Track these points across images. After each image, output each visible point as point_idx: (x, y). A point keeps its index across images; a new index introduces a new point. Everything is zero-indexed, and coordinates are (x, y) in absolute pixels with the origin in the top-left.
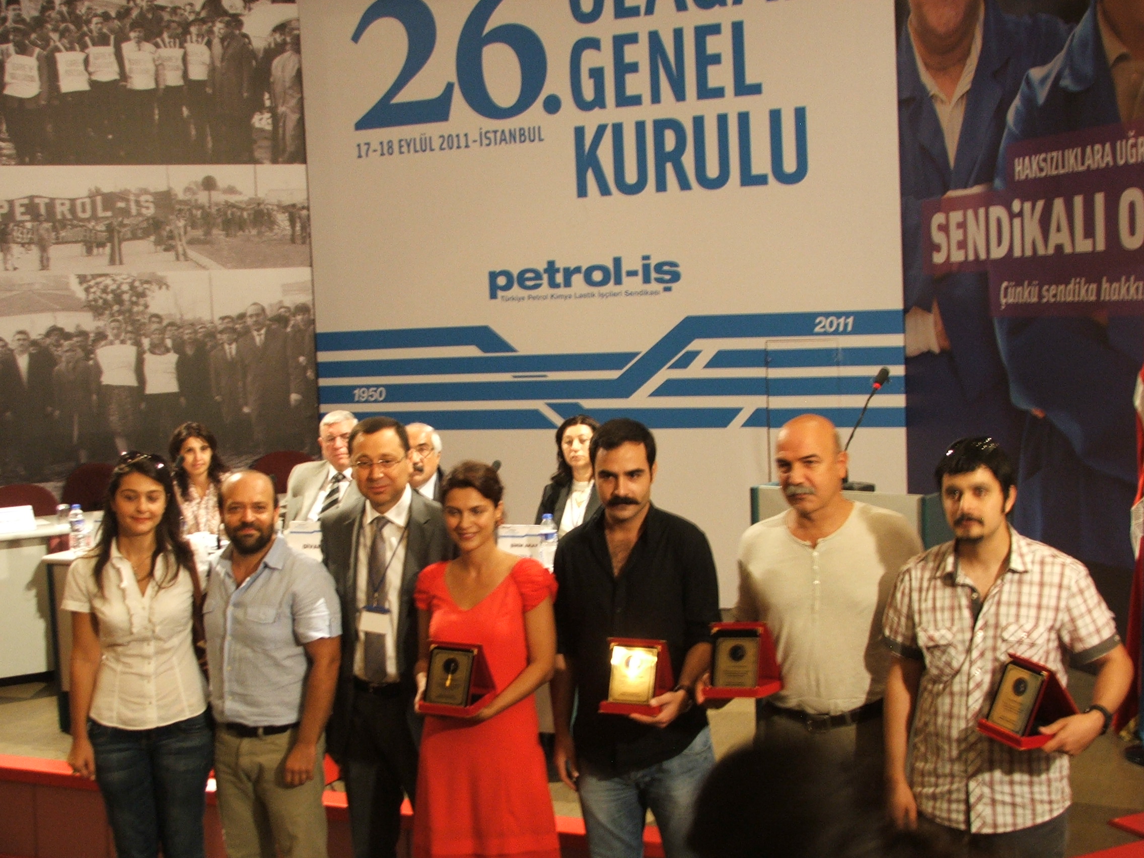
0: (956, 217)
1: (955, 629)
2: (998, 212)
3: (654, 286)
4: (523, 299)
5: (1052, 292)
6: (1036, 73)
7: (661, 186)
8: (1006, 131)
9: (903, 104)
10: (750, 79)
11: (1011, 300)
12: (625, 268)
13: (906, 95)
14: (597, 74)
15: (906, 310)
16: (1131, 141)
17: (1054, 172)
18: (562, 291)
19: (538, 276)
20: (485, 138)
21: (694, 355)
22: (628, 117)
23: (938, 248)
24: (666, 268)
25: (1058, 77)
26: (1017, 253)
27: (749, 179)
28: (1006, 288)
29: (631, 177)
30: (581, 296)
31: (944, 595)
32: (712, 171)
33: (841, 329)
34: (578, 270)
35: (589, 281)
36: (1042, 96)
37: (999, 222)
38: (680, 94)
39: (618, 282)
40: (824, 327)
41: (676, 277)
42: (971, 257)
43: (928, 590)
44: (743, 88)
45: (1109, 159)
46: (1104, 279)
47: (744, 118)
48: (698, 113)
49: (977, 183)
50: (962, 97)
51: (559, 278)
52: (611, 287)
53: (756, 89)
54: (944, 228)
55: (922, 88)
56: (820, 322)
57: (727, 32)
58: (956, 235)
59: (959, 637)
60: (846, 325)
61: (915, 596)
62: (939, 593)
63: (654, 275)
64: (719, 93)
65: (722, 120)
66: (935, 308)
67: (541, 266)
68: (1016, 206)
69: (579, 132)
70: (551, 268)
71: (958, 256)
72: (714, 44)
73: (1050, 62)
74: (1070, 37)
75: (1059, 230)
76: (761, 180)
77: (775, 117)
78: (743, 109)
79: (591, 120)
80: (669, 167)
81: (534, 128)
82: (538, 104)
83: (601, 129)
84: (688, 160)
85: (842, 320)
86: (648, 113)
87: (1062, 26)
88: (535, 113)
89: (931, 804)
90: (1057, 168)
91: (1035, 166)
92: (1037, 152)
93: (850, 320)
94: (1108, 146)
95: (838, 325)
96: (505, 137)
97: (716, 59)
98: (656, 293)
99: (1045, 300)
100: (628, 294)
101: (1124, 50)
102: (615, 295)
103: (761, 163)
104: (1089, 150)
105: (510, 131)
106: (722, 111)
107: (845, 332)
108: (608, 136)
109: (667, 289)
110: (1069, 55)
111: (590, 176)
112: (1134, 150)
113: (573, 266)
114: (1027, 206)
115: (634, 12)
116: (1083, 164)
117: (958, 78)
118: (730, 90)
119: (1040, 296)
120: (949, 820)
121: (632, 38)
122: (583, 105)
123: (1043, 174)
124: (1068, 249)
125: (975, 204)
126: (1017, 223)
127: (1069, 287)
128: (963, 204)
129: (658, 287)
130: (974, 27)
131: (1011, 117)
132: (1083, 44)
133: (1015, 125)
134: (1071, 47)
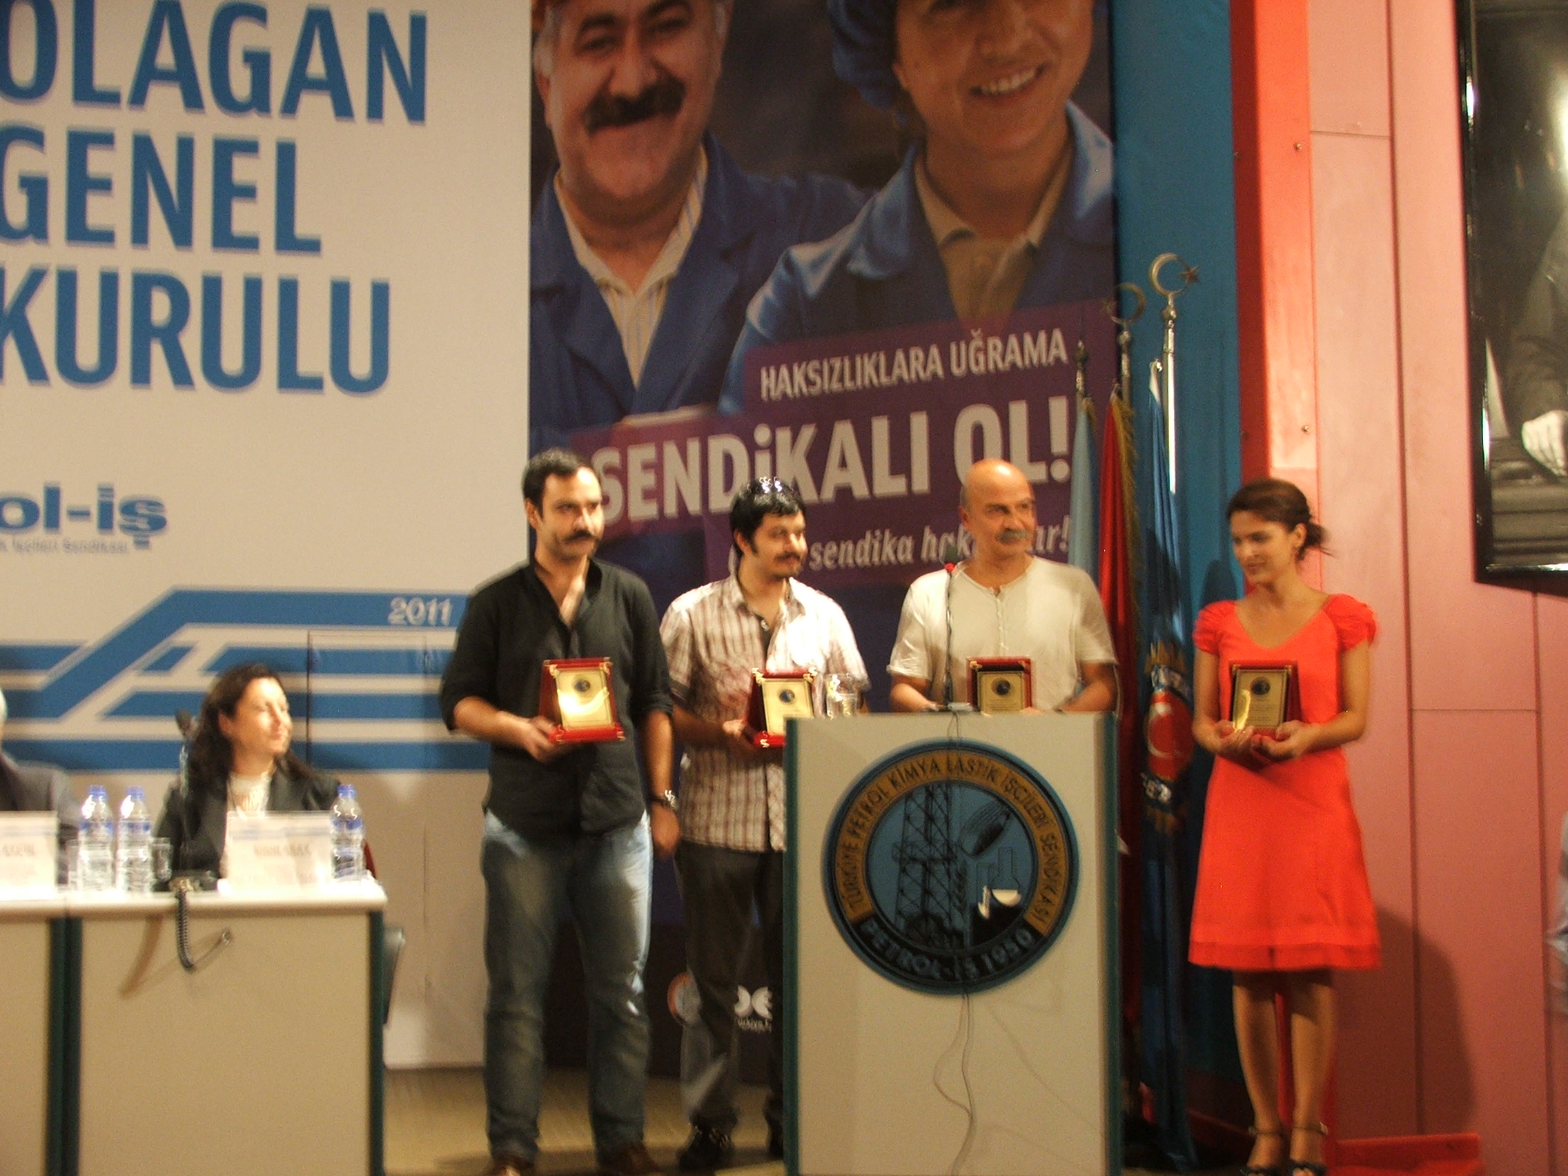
0: (640, 455)
2: (722, 445)
3: (119, 536)
5: (828, 553)
6: (803, 254)
7: (141, 375)
8: (744, 334)
10: (303, 229)
12: (66, 502)
13: (547, 281)
14: (35, 188)
16: (978, 343)
17: (836, 386)
21: (180, 653)
22: (88, 261)
24: (142, 510)
25: (846, 258)
27: (290, 379)
29: (87, 358)
32: (232, 360)
33: (432, 617)
36: (814, 284)
37: (728, 460)
38: (182, 235)
39: (53, 522)
40: (403, 615)
41: (158, 524)
42: (671, 509)
44: (288, 240)
45: (936, 368)
46: (927, 531)
47: (289, 290)
48: (212, 272)
49: (686, 403)
50: (661, 285)
52: (39, 532)
53: (312, 246)
54: (619, 472)
56: (400, 607)
57: (268, 154)
58: (640, 480)
60: (439, 614)
63: (118, 517)
64: (250, 244)
65: (253, 288)
68: (762, 435)
71: (643, 511)
72: (243, 170)
73: (830, 238)
74: (867, 207)
75: (843, 464)
76: (314, 384)
77: (340, 292)
78: (288, 274)
79: (19, 259)
80: (157, 352)
83: (35, 279)
84: (191, 341)
85: (435, 606)
86: (125, 260)
87: (852, 191)
91: (798, 379)
92: (804, 358)
93: (446, 607)
94: (934, 350)
95: (427, 612)
97: (249, 192)
98: (121, 549)
99: (813, 564)
100: (67, 546)
101: (959, 224)
102: (43, 547)
103: (315, 358)
104: (900, 356)
106: (253, 273)
107: (439, 625)
108: (49, 288)
109: (141, 544)
110: (867, 230)
111: (11, 349)
112: (981, 355)
114: (784, 435)
115: (111, 98)
116: (889, 372)
117: (654, 257)
118: (268, 241)
121: (106, 140)
122: (4, 233)
123: (815, 390)
124: (860, 491)
125: (680, 435)
126: (763, 460)
127: (860, 543)
128: (657, 436)
129: (128, 540)
130: (688, 188)
131: (754, 312)
132: (891, 216)
133: (763, 322)
134: (868, 219)
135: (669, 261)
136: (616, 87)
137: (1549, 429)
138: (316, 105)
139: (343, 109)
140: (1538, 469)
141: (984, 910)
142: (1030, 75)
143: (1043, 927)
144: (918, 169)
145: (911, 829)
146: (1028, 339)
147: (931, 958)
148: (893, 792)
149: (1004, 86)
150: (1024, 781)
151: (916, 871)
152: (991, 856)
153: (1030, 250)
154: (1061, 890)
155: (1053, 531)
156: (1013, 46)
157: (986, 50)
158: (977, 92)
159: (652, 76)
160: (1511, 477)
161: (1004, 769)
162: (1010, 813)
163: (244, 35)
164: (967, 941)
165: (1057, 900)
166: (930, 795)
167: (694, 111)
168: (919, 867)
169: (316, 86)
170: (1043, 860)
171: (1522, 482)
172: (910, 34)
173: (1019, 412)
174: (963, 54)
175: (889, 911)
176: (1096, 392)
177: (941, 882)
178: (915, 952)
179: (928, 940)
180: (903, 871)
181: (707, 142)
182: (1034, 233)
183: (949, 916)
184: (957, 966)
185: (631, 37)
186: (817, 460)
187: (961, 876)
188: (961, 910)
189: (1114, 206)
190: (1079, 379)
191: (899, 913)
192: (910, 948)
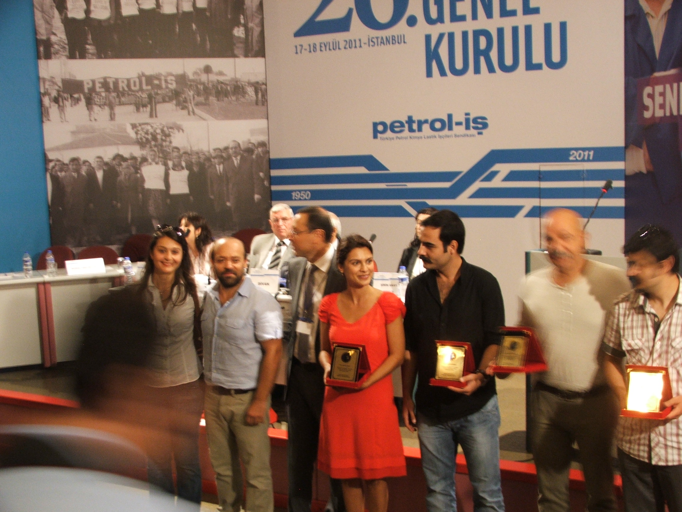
0: (659, 89)
1: (644, 340)
3: (473, 131)
4: (393, 139)
7: (477, 71)
9: (627, 18)
10: (532, 5)
12: (455, 120)
13: (630, 13)
14: (439, 2)
15: (626, 147)
18: (417, 134)
19: (402, 125)
20: (371, 42)
21: (495, 174)
22: (457, 28)
23: (646, 108)
24: (479, 120)
27: (531, 66)
29: (459, 65)
30: (428, 137)
31: (637, 319)
32: (509, 61)
33: (586, 158)
34: (426, 121)
35: (433, 128)
38: (489, 14)
39: (450, 128)
40: (575, 157)
41: (485, 126)
42: (668, 114)
43: (629, 315)
44: (528, 10)
47: (528, 29)
48: (500, 26)
49: (673, 67)
50: (665, 14)
51: (415, 126)
52: (446, 132)
53: (536, 11)
54: (651, 96)
56: (573, 154)
58: (659, 100)
59: (646, 344)
60: (589, 155)
61: (621, 319)
62: (635, 317)
63: (472, 124)
64: (513, 13)
65: (515, 30)
66: (644, 146)
67: (404, 119)
69: (428, 38)
70: (410, 120)
71: (659, 113)
76: (538, 67)
77: (548, 28)
78: (528, 23)
79: (435, 31)
80: (482, 59)
81: (401, 36)
82: (404, 21)
83: (441, 36)
84: (494, 55)
85: (586, 153)
86: (470, 26)
88: (402, 26)
89: (628, 445)
93: (592, 153)
95: (584, 155)
96: (383, 40)
98: (473, 136)
100: (456, 136)
102: (448, 136)
103: (538, 57)
105: (387, 38)
106: (515, 25)
107: (588, 160)
108: (445, 40)
109: (480, 133)
111: (434, 65)
113: (423, 119)
118: (520, 11)
120: (639, 456)
122: (430, 21)
125: (671, 81)
128: (664, 81)
129: (475, 132)
135: (667, 5)
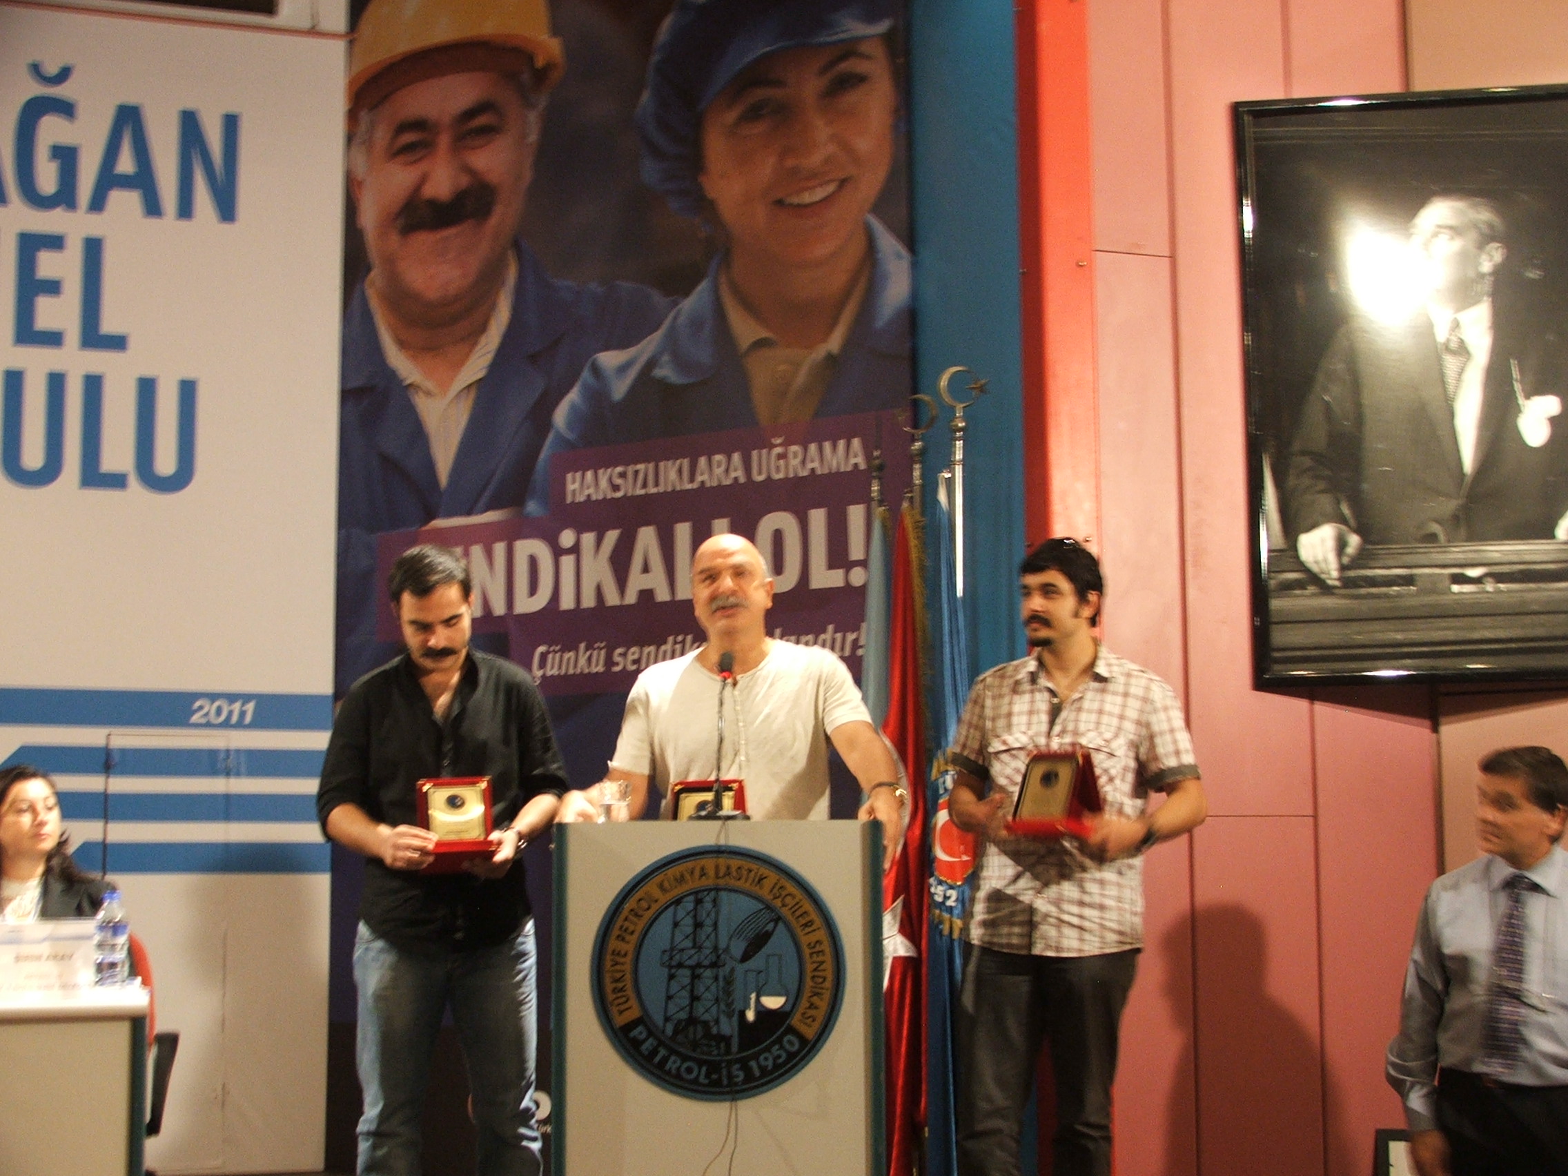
2: (528, 547)
5: (631, 657)
6: (609, 359)
8: (551, 437)
9: (348, 395)
10: (109, 325)
11: (552, 671)
15: (337, 697)
16: (779, 450)
17: (640, 492)
25: (651, 364)
26: (567, 603)
27: (93, 477)
28: (544, 657)
32: (32, 458)
33: (235, 719)
36: (620, 389)
37: (533, 562)
40: (207, 714)
44: (93, 337)
45: (739, 473)
47: (93, 385)
48: (15, 365)
49: (491, 507)
50: (469, 387)
53: (118, 343)
55: (391, 376)
56: (201, 708)
57: (75, 250)
60: (243, 714)
64: (53, 339)
65: (56, 383)
68: (566, 538)
72: (49, 265)
73: (636, 344)
74: (672, 315)
75: (646, 569)
76: (117, 481)
77: (147, 388)
78: (95, 369)
85: (237, 706)
87: (658, 298)
90: (645, 485)
91: (604, 483)
92: (609, 462)
93: (250, 707)
94: (736, 457)
95: (230, 713)
97: (53, 287)
99: (617, 669)
101: (764, 334)
103: (119, 455)
104: (703, 461)
106: (57, 367)
107: (240, 725)
110: (672, 336)
112: (782, 462)
114: (588, 538)
116: (692, 480)
117: (464, 360)
118: (72, 337)
119: (609, 662)
123: (619, 494)
124: (662, 595)
125: (487, 537)
126: (567, 562)
127: (663, 648)
128: (463, 538)
130: (497, 293)
131: (561, 416)
132: (696, 324)
133: (570, 425)
134: (672, 328)
135: (477, 365)
136: (429, 191)
137: (1323, 541)
138: (125, 202)
139: (153, 207)
140: (1313, 579)
141: (750, 1015)
142: (831, 188)
143: (810, 1032)
144: (723, 279)
145: (679, 937)
146: (827, 446)
147: (700, 1063)
148: (664, 899)
149: (807, 198)
150: (791, 887)
151: (684, 976)
152: (757, 962)
153: (831, 359)
154: (827, 995)
155: (851, 637)
156: (815, 159)
157: (790, 163)
158: (779, 203)
159: (464, 181)
160: (1288, 587)
161: (772, 877)
162: (778, 919)
163: (51, 130)
164: (735, 1046)
165: (823, 1004)
166: (699, 902)
167: (504, 216)
168: (687, 972)
169: (126, 182)
170: (809, 967)
171: (1298, 592)
172: (716, 146)
173: (818, 518)
174: (766, 168)
175: (658, 1019)
176: (891, 499)
177: (708, 987)
178: (685, 1058)
179: (695, 1045)
180: (671, 977)
181: (516, 245)
182: (834, 343)
183: (717, 1022)
184: (724, 1072)
185: (444, 141)
186: (620, 563)
187: (729, 982)
188: (730, 1016)
189: (912, 317)
190: (875, 488)
191: (667, 1019)
192: (678, 1054)
